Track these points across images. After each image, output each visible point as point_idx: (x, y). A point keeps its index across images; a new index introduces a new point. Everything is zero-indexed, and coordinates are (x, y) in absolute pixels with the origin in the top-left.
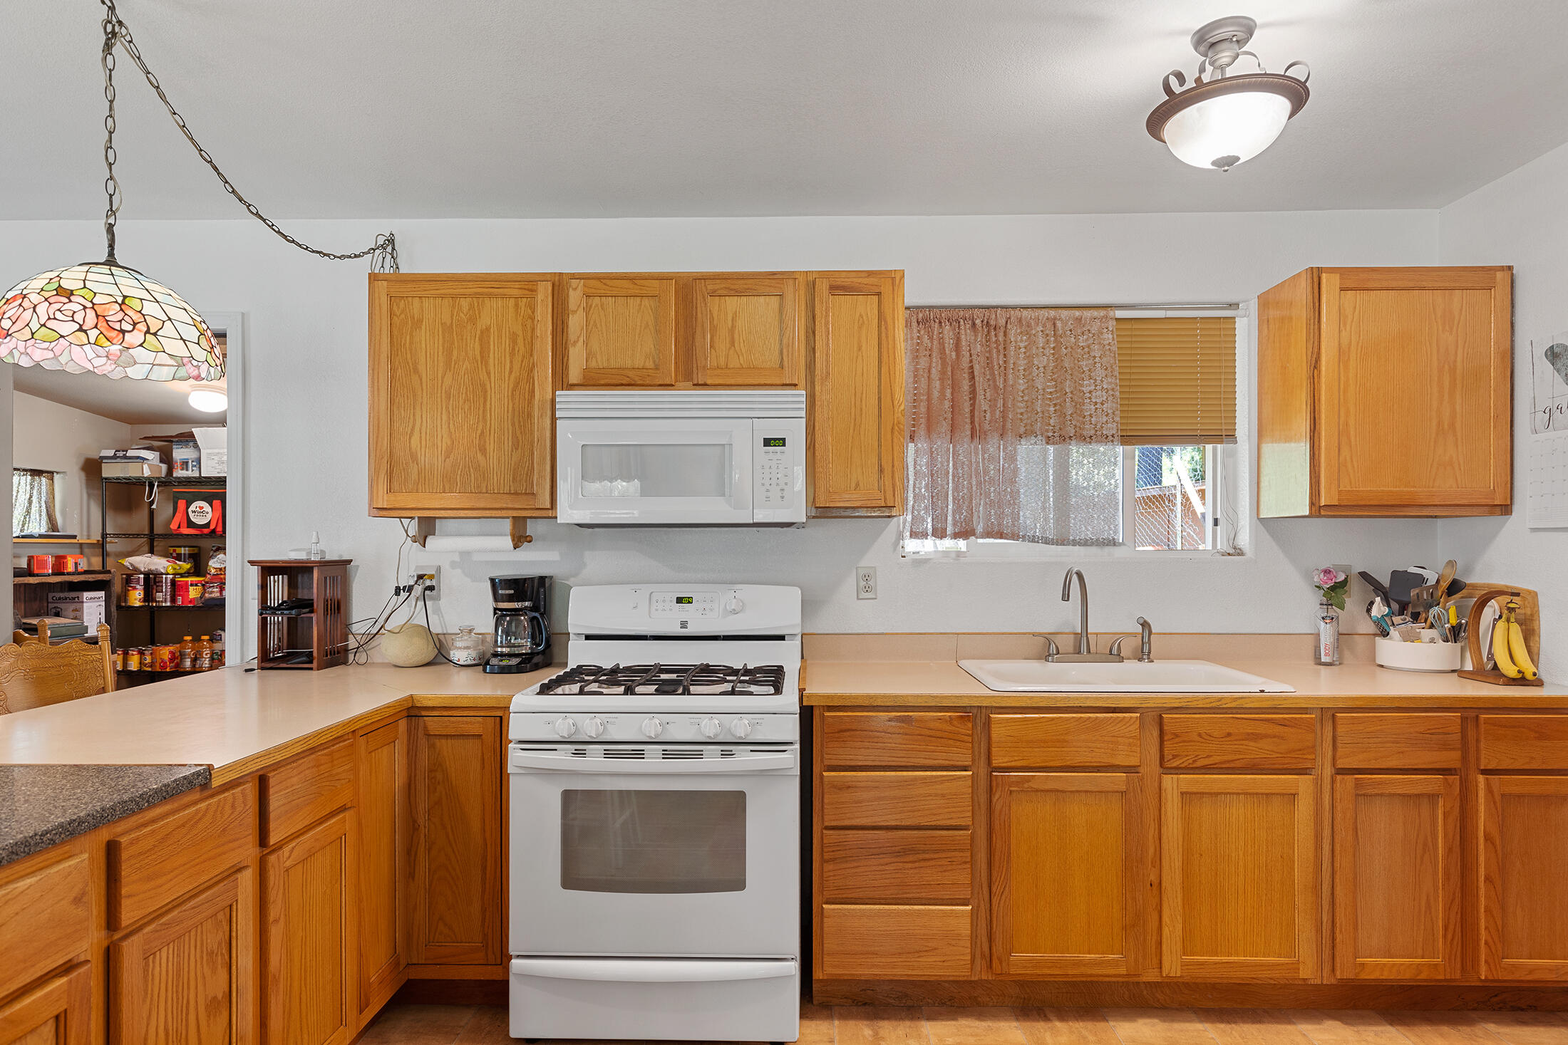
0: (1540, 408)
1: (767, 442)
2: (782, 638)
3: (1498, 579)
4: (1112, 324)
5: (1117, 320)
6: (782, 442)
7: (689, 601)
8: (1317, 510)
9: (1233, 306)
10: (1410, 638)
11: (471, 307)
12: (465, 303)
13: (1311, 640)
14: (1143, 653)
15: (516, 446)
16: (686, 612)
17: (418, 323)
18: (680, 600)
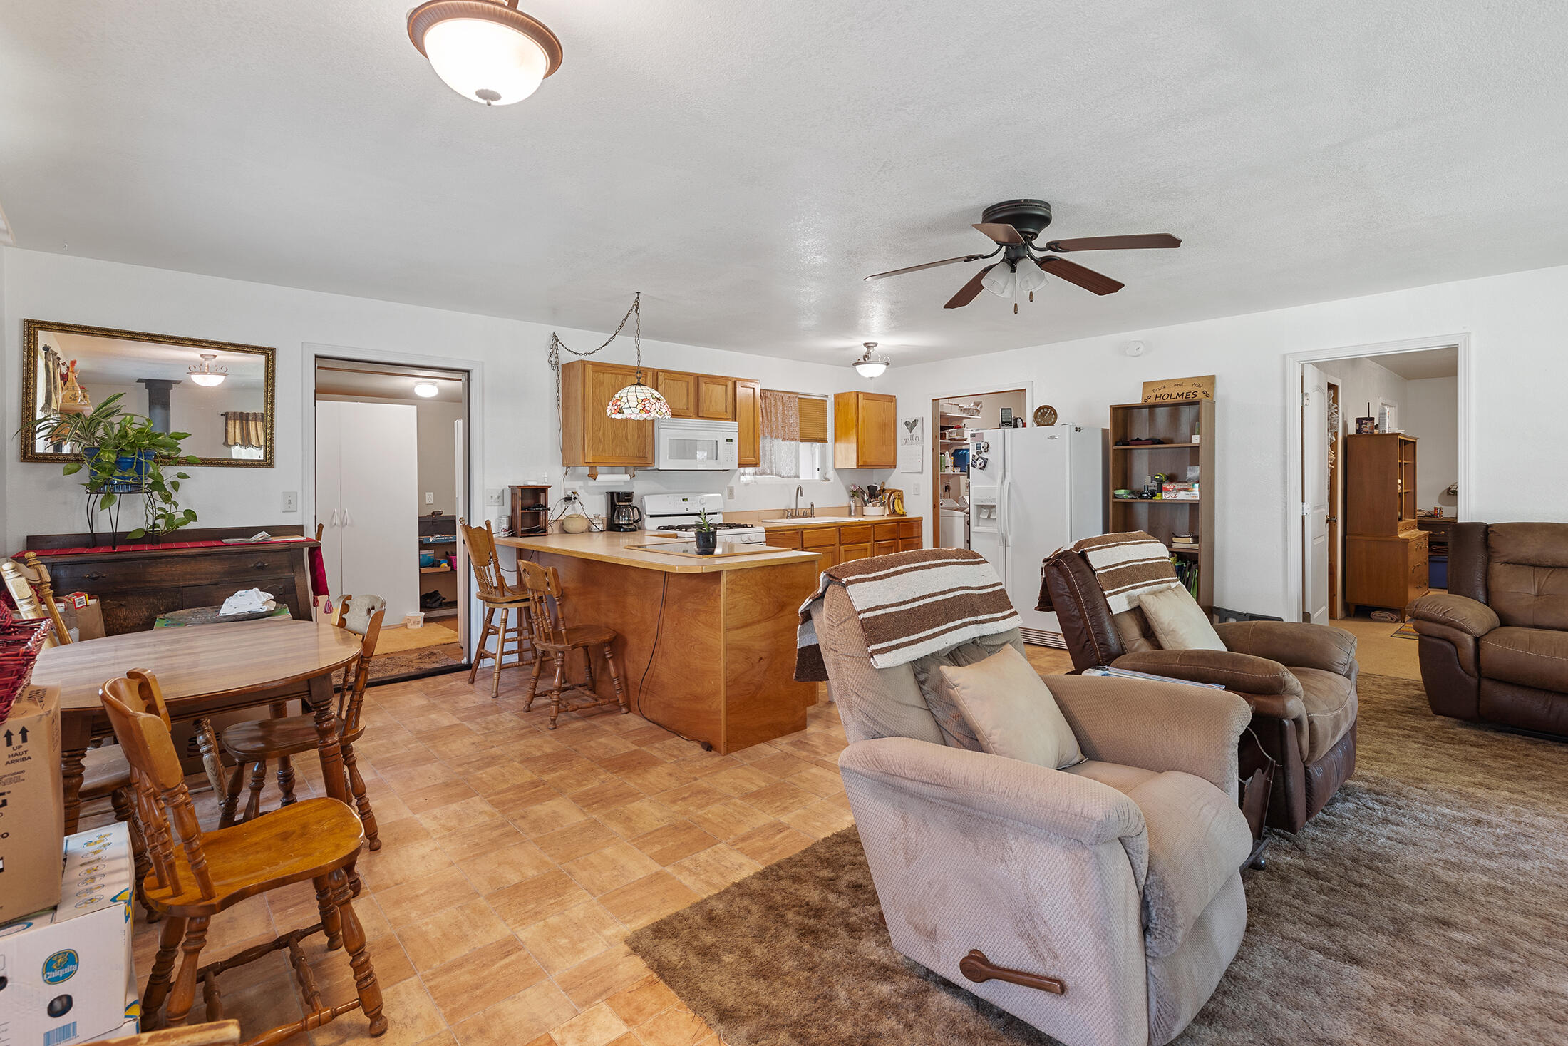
0: (904, 438)
1: (727, 440)
2: (716, 513)
3: (893, 487)
4: (797, 399)
5: (799, 398)
6: (731, 440)
7: (687, 500)
8: (859, 467)
9: (826, 396)
10: (874, 505)
11: (623, 379)
12: (620, 377)
13: (848, 508)
14: (812, 515)
15: (639, 438)
16: (686, 504)
17: (602, 384)
18: (683, 500)
